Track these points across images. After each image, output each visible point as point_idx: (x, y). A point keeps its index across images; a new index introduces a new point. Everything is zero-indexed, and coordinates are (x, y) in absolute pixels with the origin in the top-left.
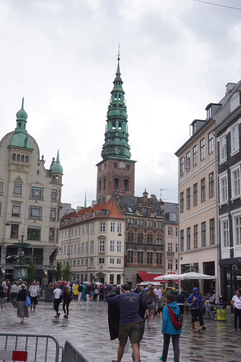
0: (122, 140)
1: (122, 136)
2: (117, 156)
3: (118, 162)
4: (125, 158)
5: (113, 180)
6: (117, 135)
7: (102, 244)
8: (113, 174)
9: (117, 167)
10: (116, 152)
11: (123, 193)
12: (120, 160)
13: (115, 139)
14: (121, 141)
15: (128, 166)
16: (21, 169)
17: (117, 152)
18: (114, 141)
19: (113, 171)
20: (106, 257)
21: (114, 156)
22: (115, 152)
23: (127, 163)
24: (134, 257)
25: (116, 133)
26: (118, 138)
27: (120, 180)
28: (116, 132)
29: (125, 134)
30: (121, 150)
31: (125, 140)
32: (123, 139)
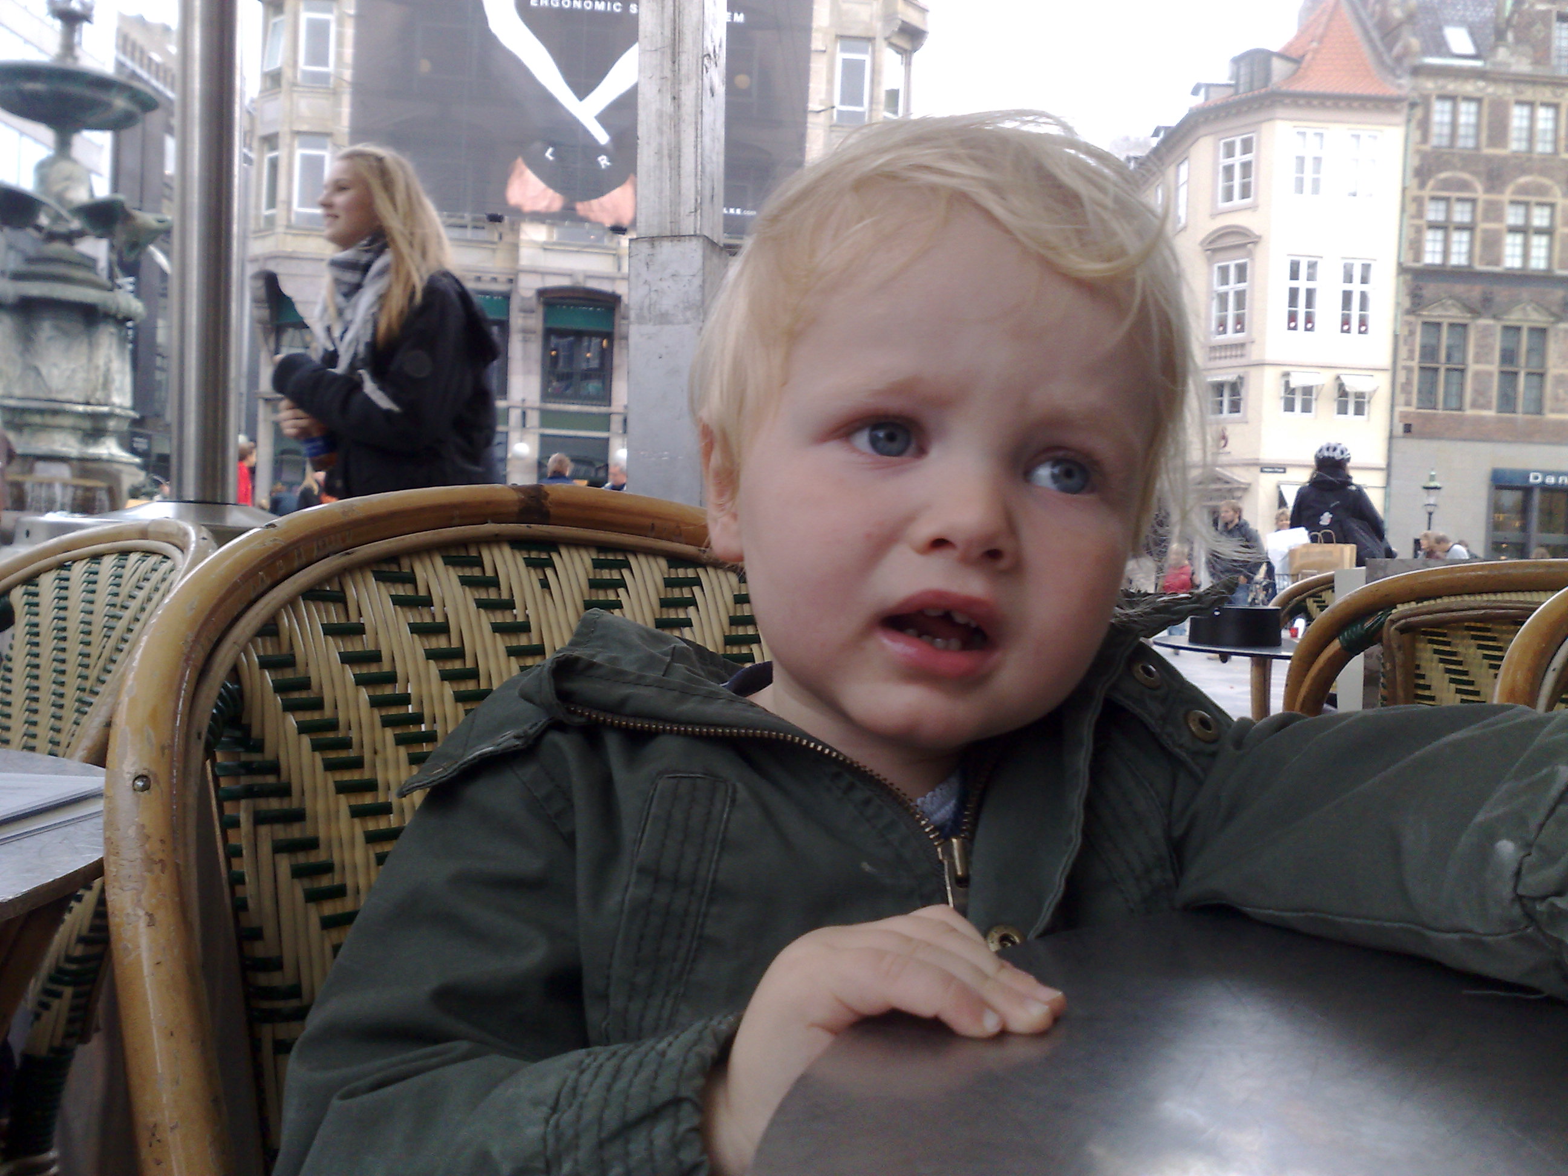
7: (1233, 287)
20: (1254, 372)
24: (1472, 367)
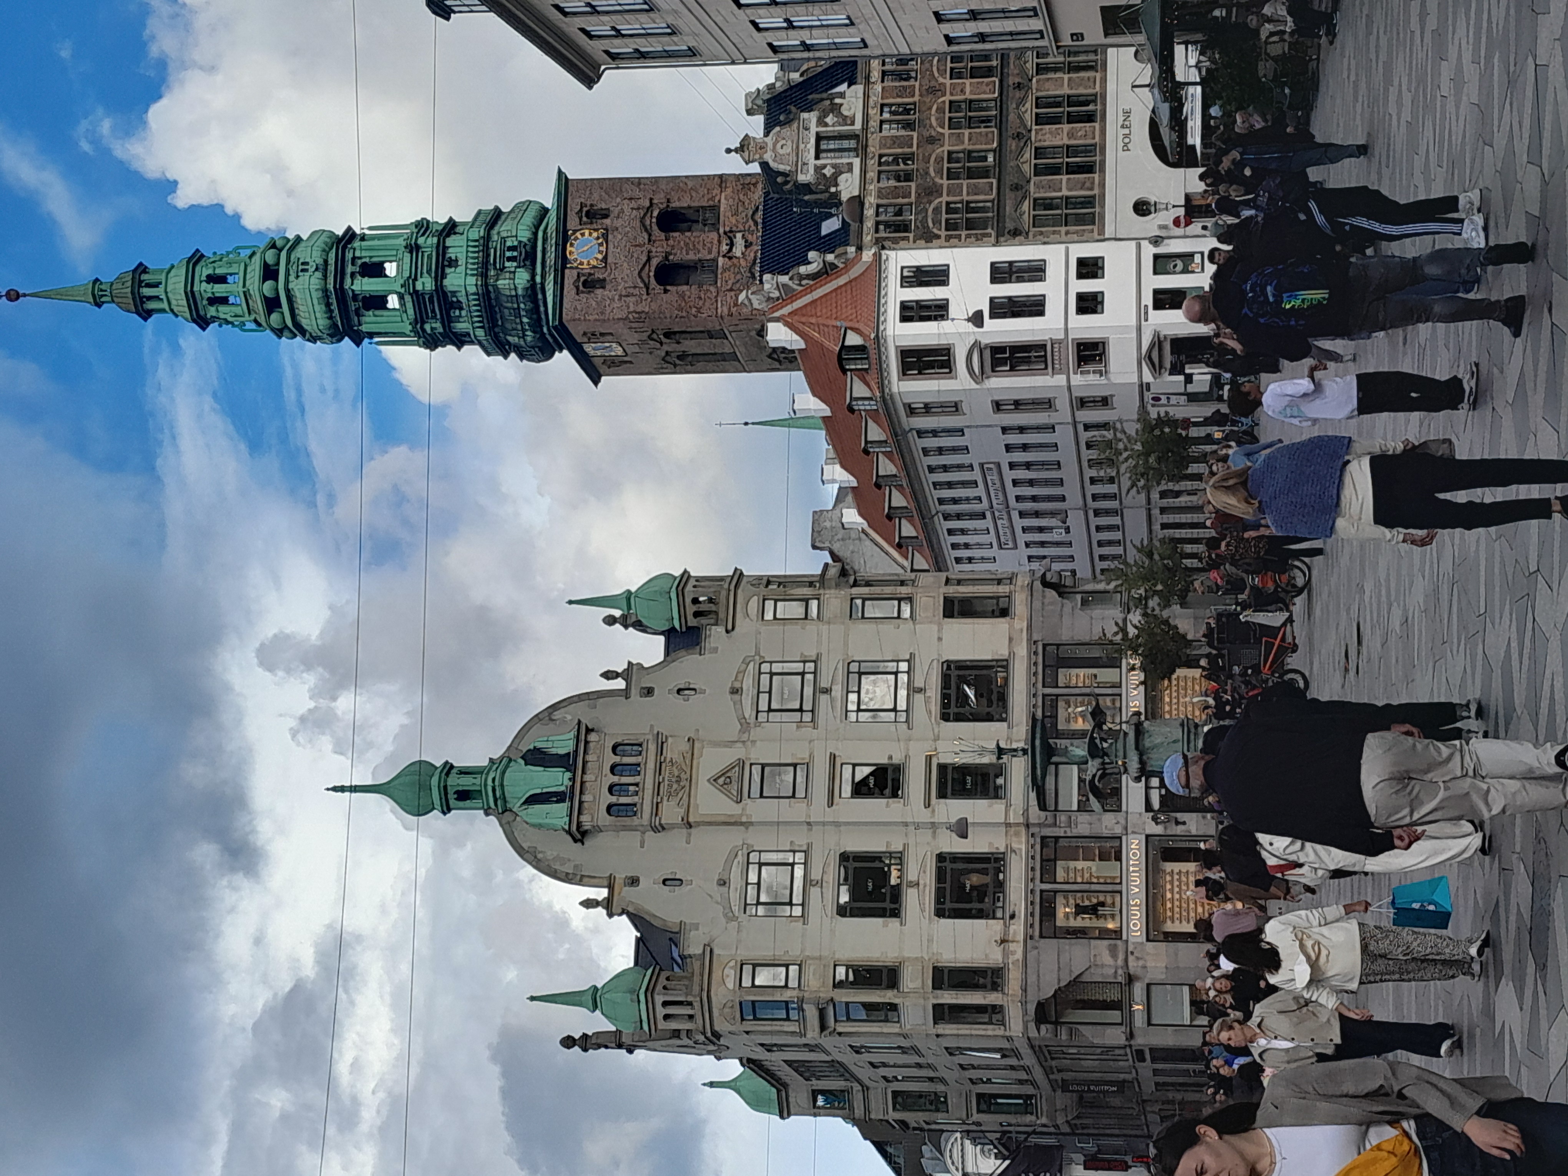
0: (451, 253)
1: (430, 257)
2: (538, 279)
3: (575, 272)
4: (545, 232)
5: (666, 291)
6: (426, 283)
8: (636, 292)
9: (599, 275)
10: (520, 287)
11: (730, 235)
12: (563, 260)
13: (454, 293)
14: (462, 262)
15: (588, 214)
16: (676, 774)
17: (522, 277)
18: (463, 299)
19: (621, 296)
20: (1072, 335)
21: (540, 296)
22: (520, 292)
23: (573, 222)
25: (419, 287)
26: (444, 276)
27: (668, 254)
28: (416, 292)
29: (421, 241)
30: (510, 259)
31: (449, 242)
32: (445, 248)
